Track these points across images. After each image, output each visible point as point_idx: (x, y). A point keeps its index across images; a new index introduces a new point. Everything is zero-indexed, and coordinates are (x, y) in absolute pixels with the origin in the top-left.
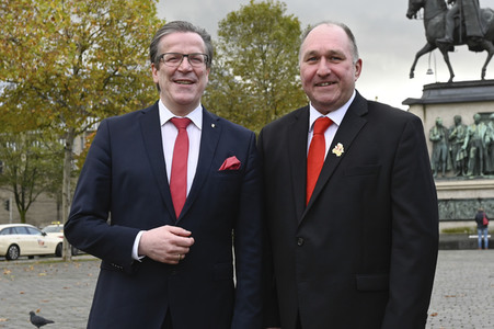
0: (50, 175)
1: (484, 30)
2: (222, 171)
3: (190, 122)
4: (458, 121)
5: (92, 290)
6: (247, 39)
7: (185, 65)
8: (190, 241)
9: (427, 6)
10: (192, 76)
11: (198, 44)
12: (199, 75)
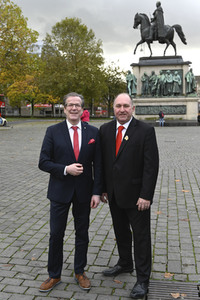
3: (78, 127)
9: (143, 23)
10: (76, 111)
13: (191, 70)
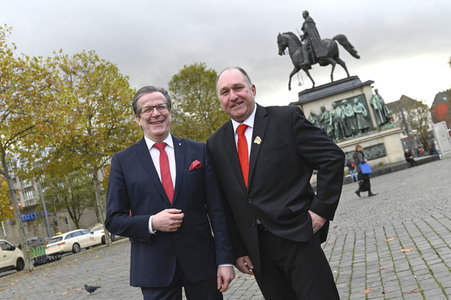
0: (88, 197)
1: (327, 52)
2: (192, 170)
3: (166, 144)
4: (323, 110)
5: (129, 259)
6: (187, 89)
7: (156, 112)
8: (182, 215)
9: (290, 45)
10: (161, 118)
11: (160, 98)
12: (165, 117)
13: (376, 91)
